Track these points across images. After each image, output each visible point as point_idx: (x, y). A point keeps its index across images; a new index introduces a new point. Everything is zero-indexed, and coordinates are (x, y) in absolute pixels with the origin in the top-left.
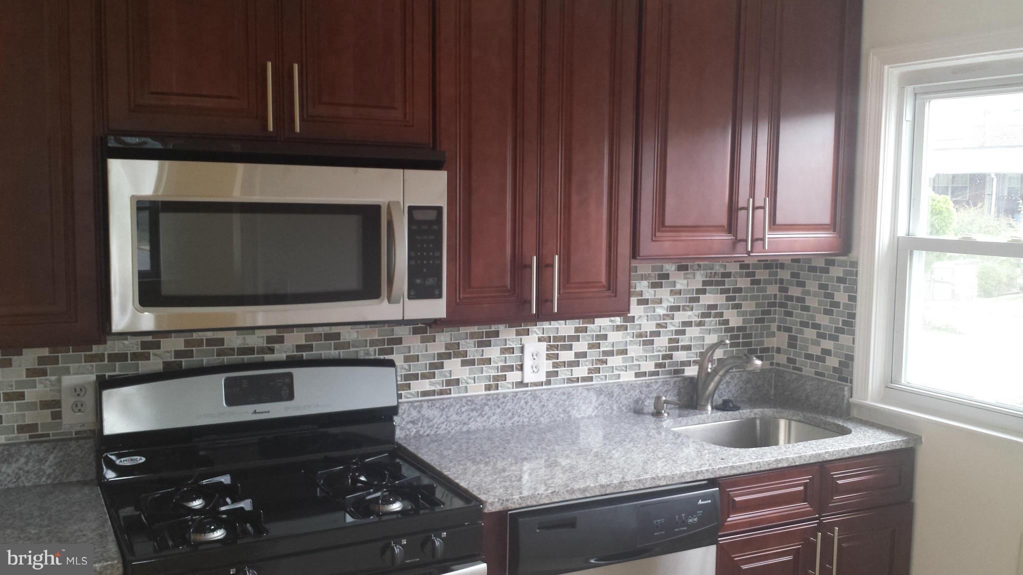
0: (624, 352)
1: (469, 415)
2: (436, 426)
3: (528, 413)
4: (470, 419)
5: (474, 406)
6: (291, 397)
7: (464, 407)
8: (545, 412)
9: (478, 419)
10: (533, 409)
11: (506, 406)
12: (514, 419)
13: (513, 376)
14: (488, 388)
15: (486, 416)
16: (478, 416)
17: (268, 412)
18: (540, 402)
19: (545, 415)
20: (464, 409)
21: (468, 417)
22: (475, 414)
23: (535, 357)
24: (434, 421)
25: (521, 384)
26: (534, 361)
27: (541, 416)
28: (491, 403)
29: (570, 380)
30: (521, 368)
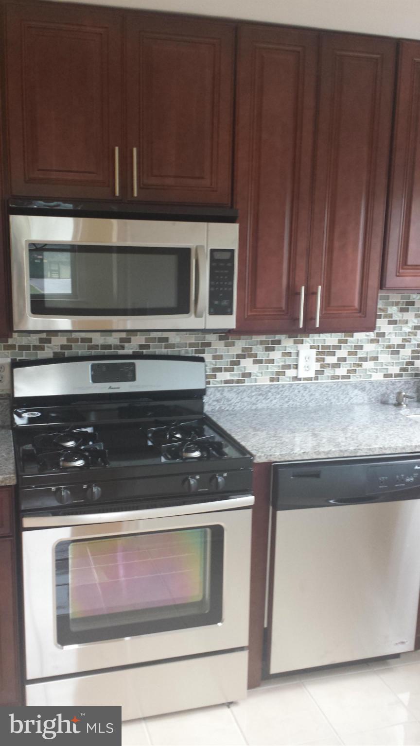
0: (375, 359)
1: (257, 398)
2: (233, 404)
3: (300, 399)
4: (258, 401)
5: (261, 392)
6: (133, 379)
7: (253, 392)
8: (313, 399)
9: (264, 401)
10: (304, 396)
11: (284, 393)
12: (290, 403)
13: (290, 373)
14: (272, 380)
15: (269, 400)
16: (264, 399)
17: (119, 388)
18: (310, 392)
19: (313, 401)
20: (253, 394)
21: (257, 399)
22: (261, 397)
23: (307, 360)
24: (232, 402)
25: (296, 378)
26: (307, 362)
27: (310, 402)
28: (273, 391)
29: (333, 377)
30: (296, 367)
